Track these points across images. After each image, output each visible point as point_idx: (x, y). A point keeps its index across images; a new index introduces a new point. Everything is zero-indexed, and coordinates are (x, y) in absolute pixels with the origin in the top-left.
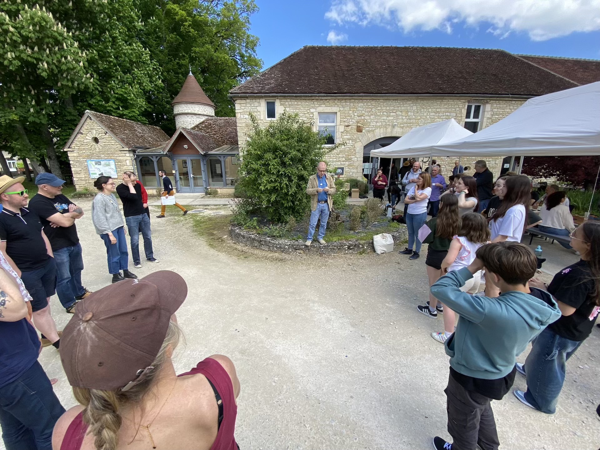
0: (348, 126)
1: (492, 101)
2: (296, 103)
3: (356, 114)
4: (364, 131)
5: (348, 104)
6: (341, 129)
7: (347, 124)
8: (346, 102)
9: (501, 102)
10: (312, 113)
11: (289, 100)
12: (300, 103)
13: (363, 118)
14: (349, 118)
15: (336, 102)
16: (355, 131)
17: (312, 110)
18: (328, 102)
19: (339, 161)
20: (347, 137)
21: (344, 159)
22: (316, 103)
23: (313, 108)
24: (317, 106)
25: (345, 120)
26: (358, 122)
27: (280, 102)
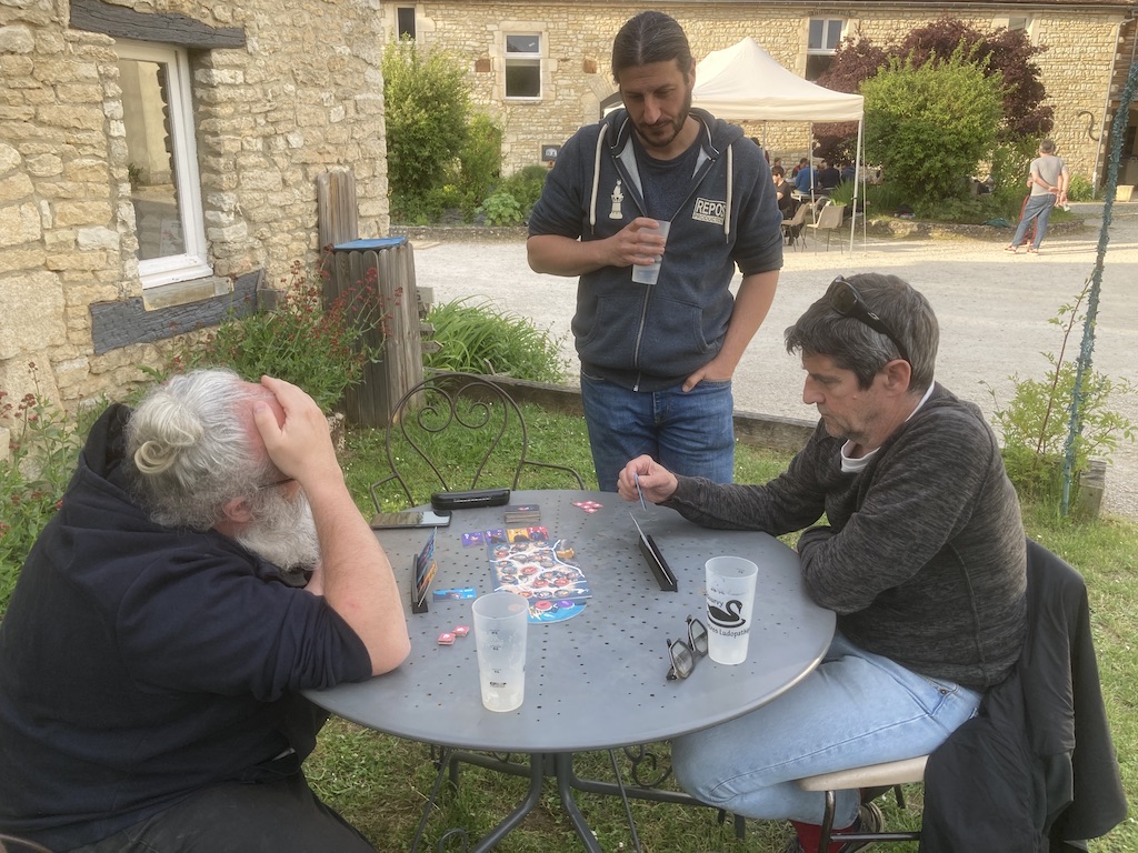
0: (565, 60)
1: (860, 13)
2: (457, 12)
3: (580, 37)
4: (598, 71)
5: (565, 15)
6: (553, 65)
7: (563, 56)
8: (559, 12)
9: (880, 14)
10: (491, 33)
11: (443, 7)
12: (465, 13)
13: (595, 44)
14: (567, 44)
15: (539, 12)
16: (579, 70)
17: (490, 27)
18: (523, 11)
19: (550, 132)
20: (565, 82)
21: (559, 128)
22: (497, 13)
23: (490, 22)
24: (501, 18)
25: (560, 47)
26: (586, 53)
27: (425, 9)
